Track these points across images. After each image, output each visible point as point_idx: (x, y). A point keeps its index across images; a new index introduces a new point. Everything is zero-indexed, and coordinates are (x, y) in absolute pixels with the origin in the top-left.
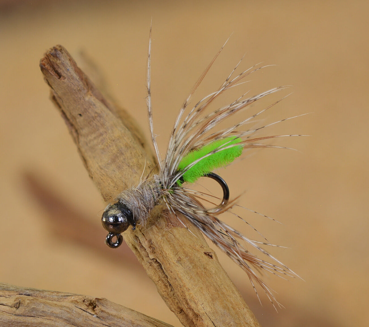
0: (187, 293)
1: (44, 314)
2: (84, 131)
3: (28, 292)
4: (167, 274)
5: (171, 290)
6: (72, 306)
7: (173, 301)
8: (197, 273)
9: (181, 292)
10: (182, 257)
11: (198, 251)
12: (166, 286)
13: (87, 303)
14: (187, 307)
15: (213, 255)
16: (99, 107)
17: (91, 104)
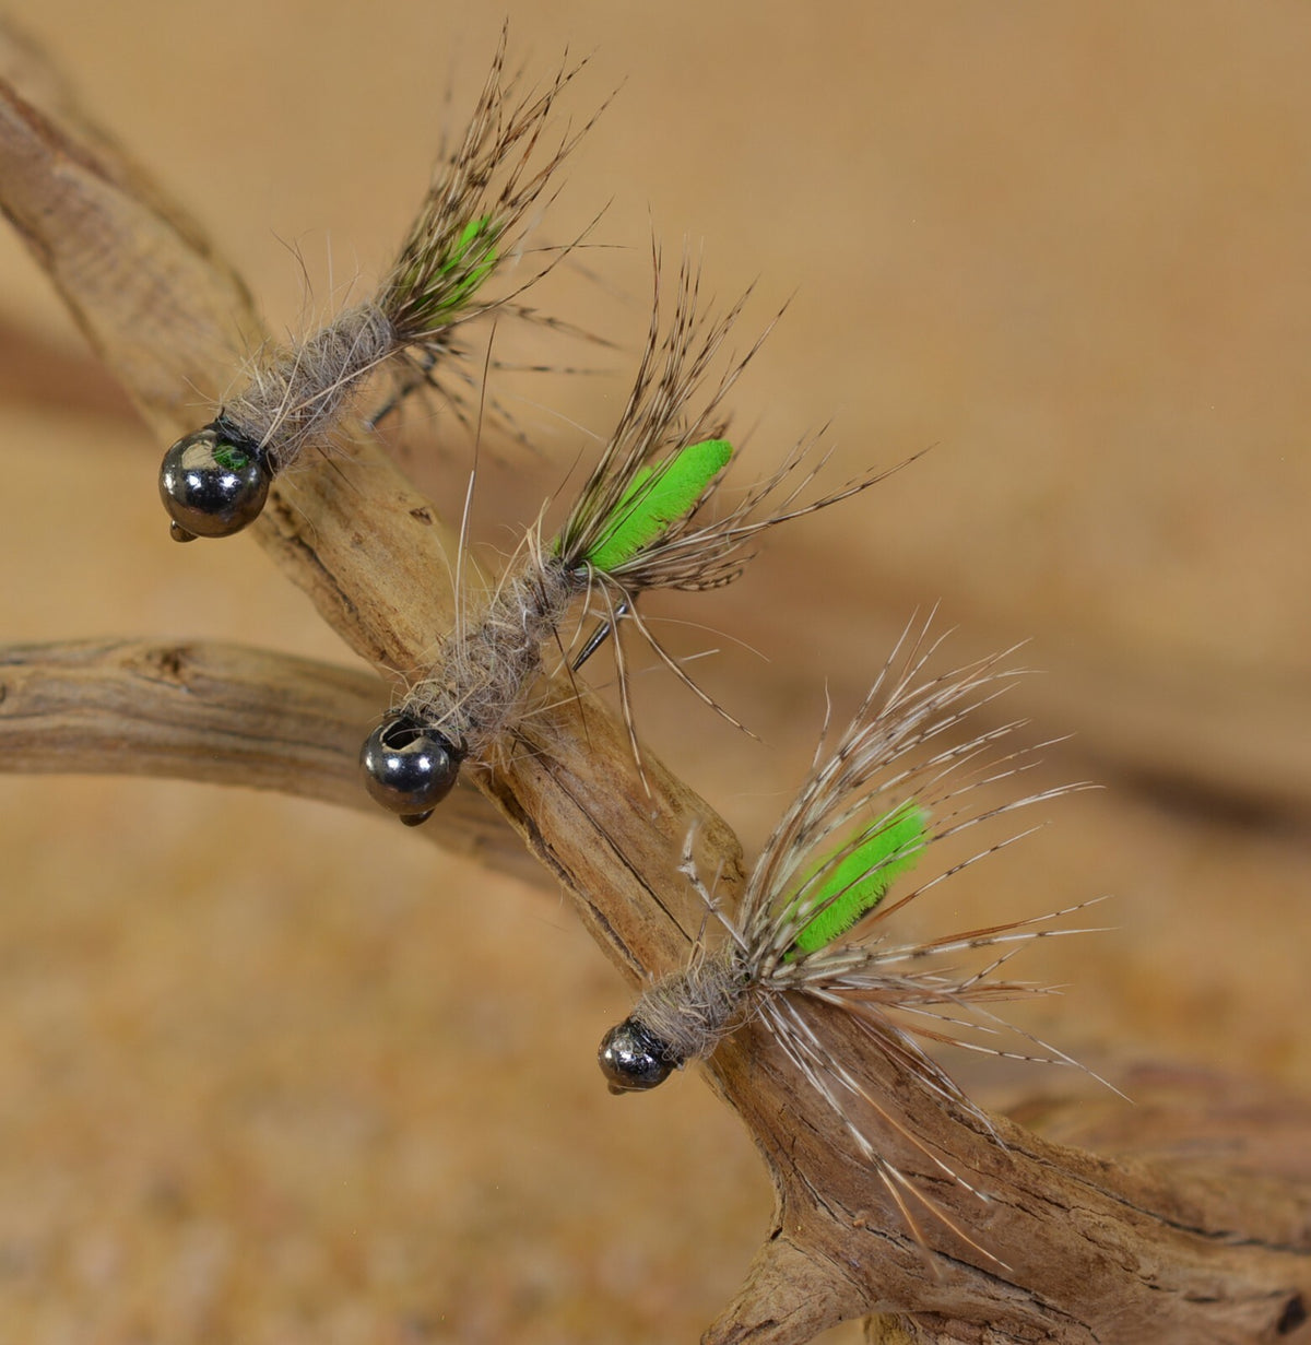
0: (392, 620)
1: (63, 706)
2: (65, 246)
3: (16, 656)
4: (333, 573)
5: (351, 610)
6: (125, 675)
7: (359, 634)
8: (407, 570)
9: (376, 615)
10: (363, 533)
11: (395, 511)
12: (336, 601)
13: (157, 660)
14: (398, 651)
15: (430, 511)
16: (90, 185)
17: (70, 185)
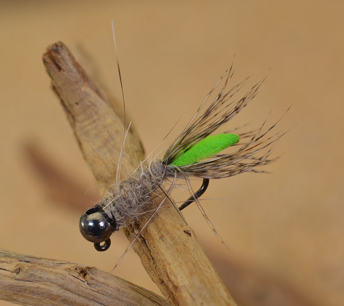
0: (167, 267)
1: (40, 280)
2: (80, 118)
3: (27, 259)
4: (150, 249)
5: (154, 263)
6: (66, 273)
7: (155, 273)
8: (177, 250)
9: (163, 265)
10: (164, 234)
11: (178, 229)
12: (149, 259)
13: (79, 271)
14: (167, 280)
15: (191, 233)
16: (94, 97)
17: (86, 94)
